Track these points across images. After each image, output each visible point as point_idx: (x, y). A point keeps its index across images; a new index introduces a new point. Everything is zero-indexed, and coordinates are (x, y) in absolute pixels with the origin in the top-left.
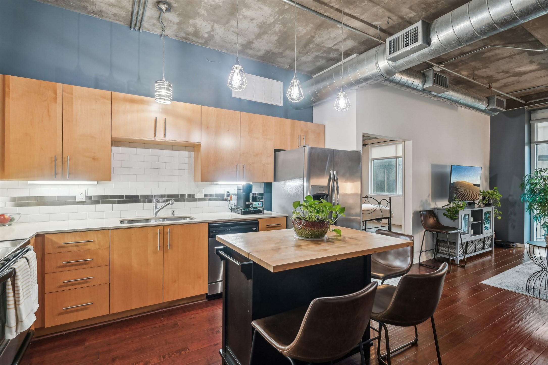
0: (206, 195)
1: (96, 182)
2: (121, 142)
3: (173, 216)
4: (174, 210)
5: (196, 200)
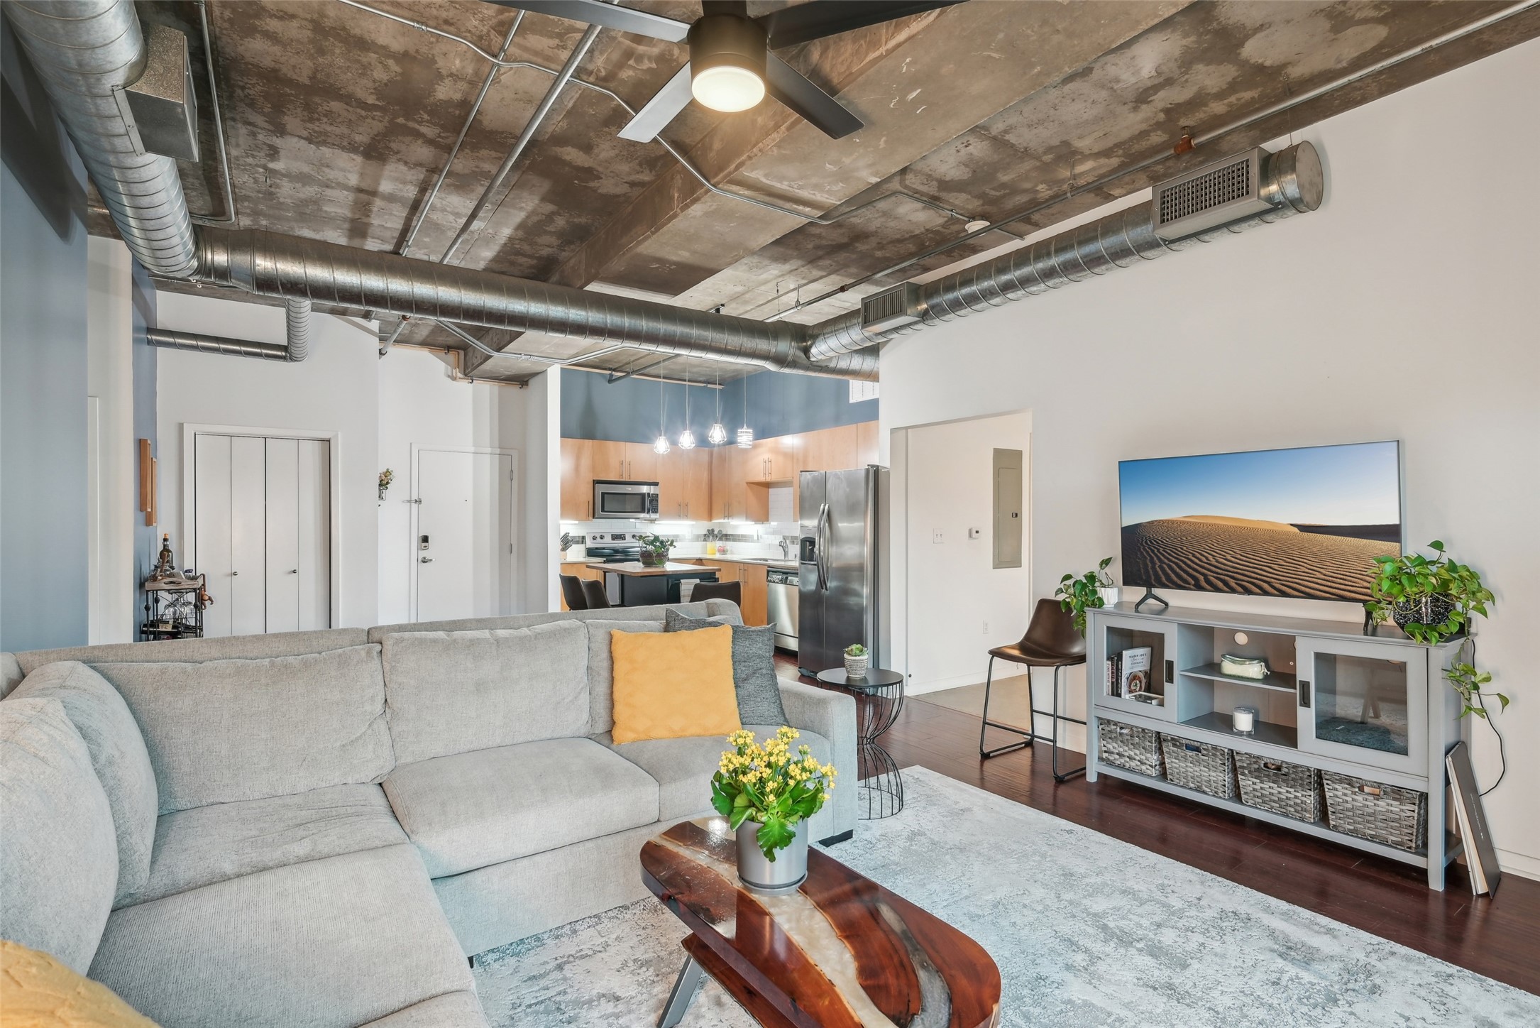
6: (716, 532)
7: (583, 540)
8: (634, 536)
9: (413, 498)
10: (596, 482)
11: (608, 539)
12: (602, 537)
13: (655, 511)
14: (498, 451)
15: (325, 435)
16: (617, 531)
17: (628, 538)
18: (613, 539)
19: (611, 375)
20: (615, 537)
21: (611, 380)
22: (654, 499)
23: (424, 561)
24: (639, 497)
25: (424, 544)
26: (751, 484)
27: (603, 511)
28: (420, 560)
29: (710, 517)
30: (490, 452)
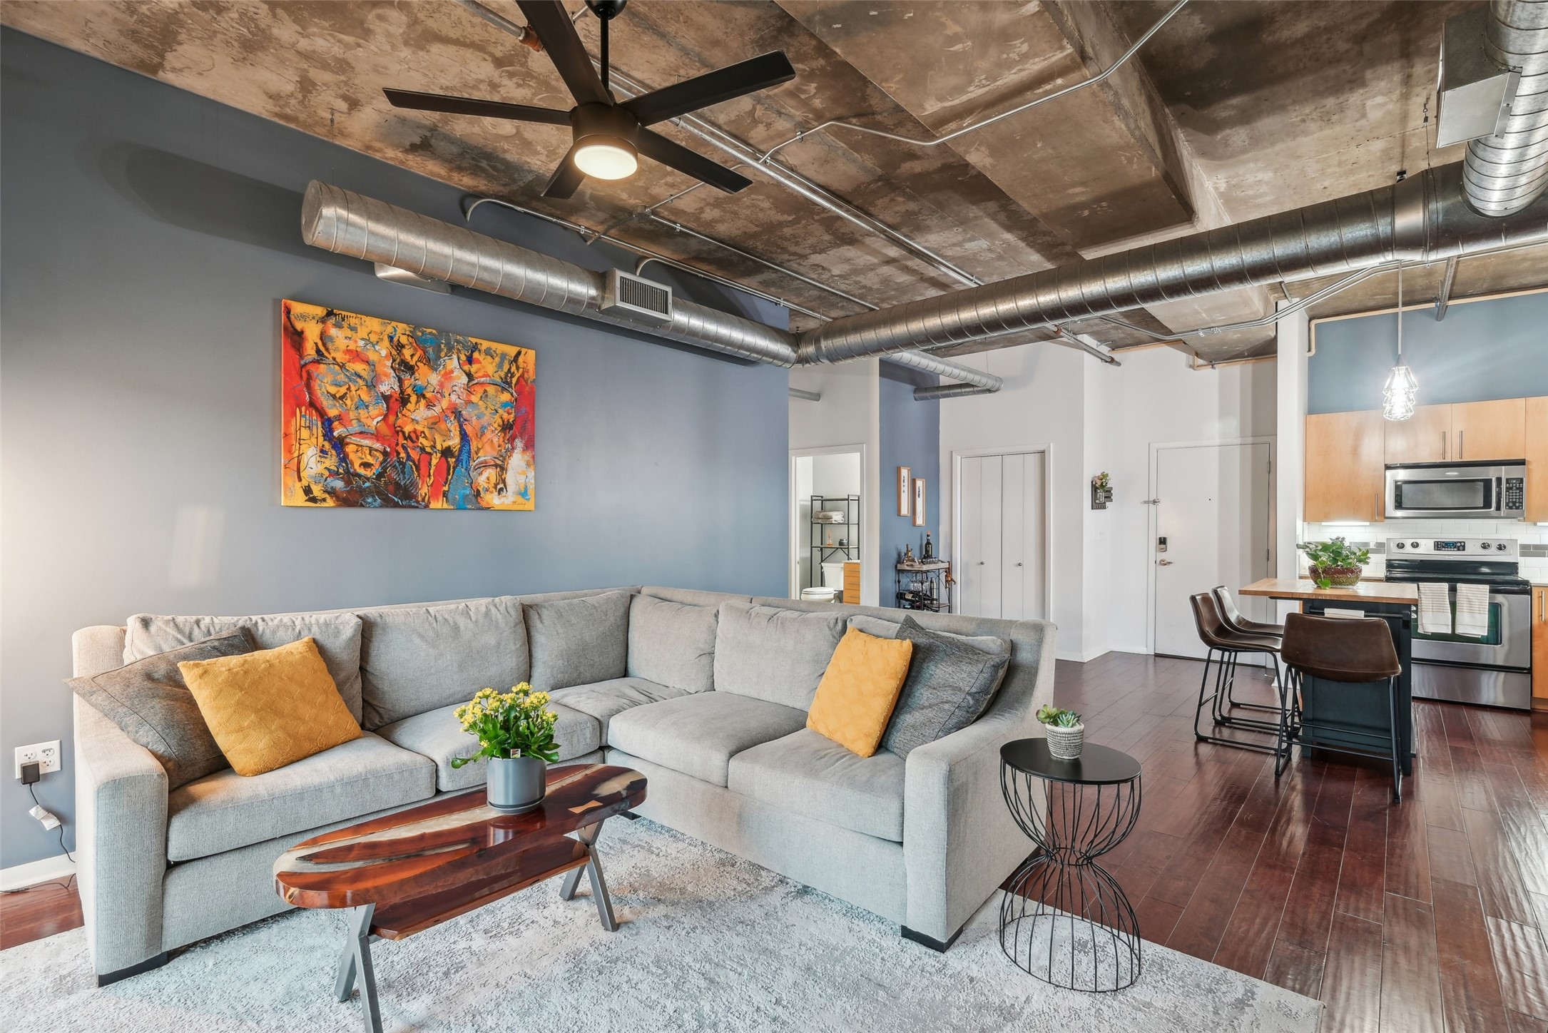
7: (1380, 547)
8: (1485, 545)
9: (1151, 499)
11: (1427, 548)
12: (1416, 546)
13: (1516, 505)
14: (1250, 440)
15: (1042, 449)
17: (1471, 547)
18: (1439, 549)
20: (1441, 545)
21: (1440, 316)
22: (1517, 486)
23: (1164, 563)
25: (1163, 546)
27: (1399, 507)
28: (1158, 562)
30: (1239, 443)
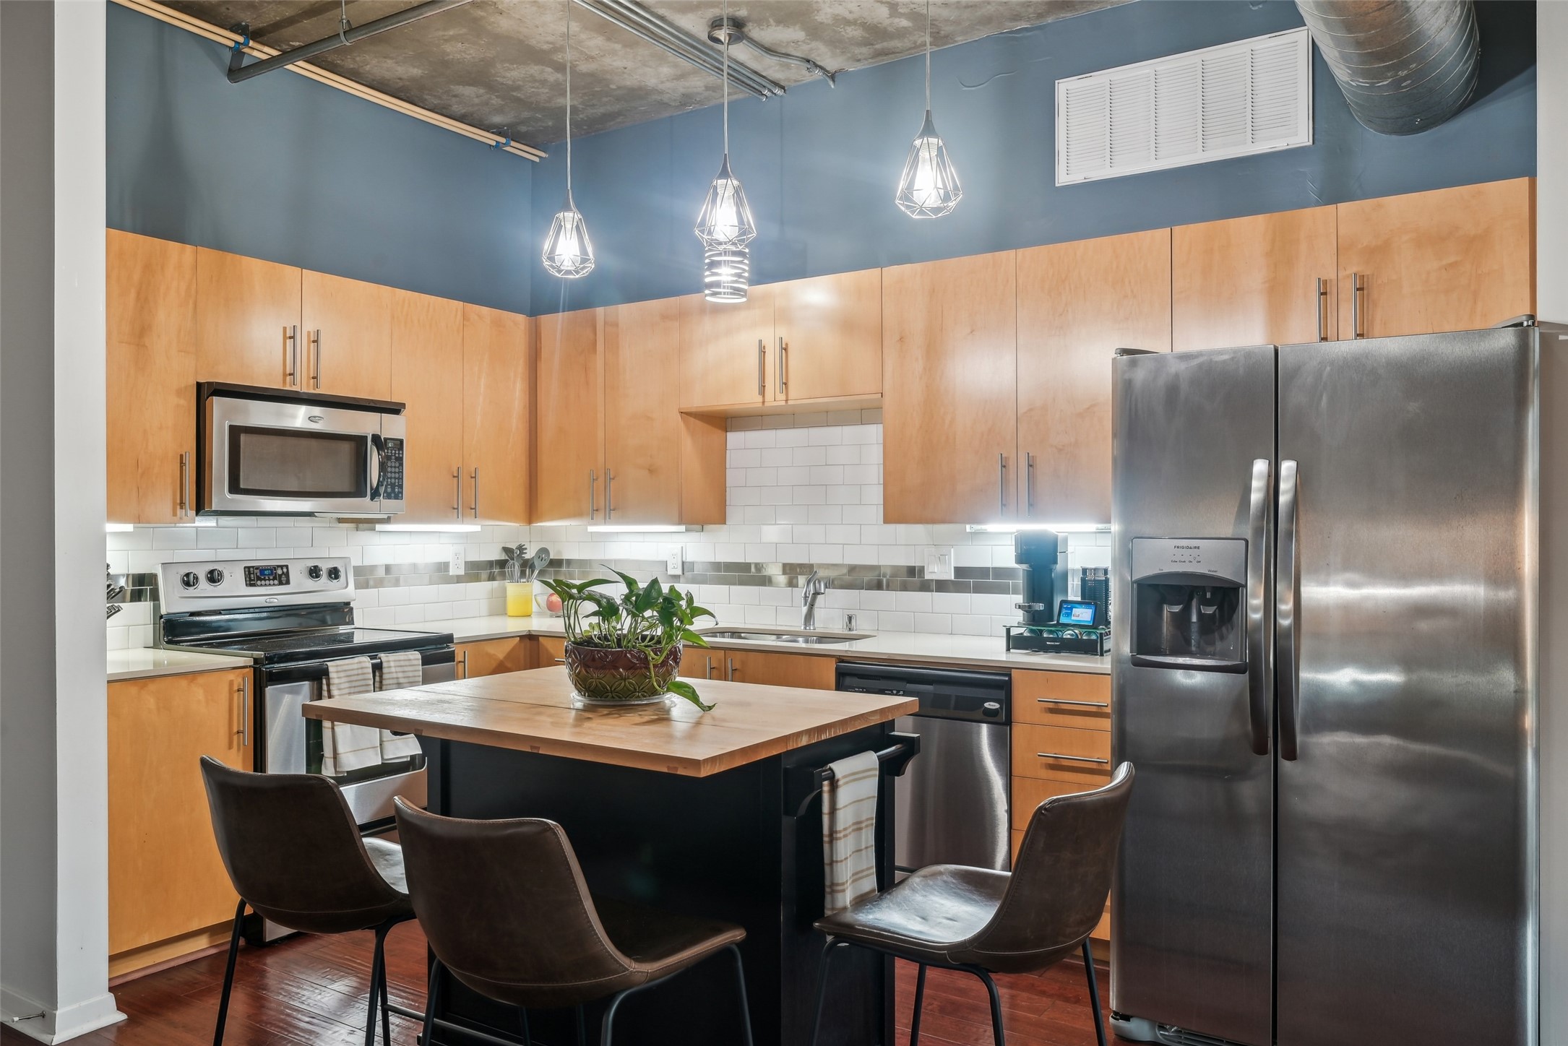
0: (959, 571)
1: (682, 528)
2: (741, 417)
3: (847, 632)
4: (850, 613)
5: (925, 586)
6: (529, 554)
7: (144, 586)
8: (314, 572)
10: (206, 392)
11: (234, 583)
12: (214, 577)
13: (395, 491)
16: (265, 556)
17: (298, 577)
18: (251, 582)
19: (237, 52)
20: (256, 575)
21: (237, 70)
22: (395, 455)
24: (346, 447)
26: (686, 414)
27: (235, 487)
29: (532, 512)
